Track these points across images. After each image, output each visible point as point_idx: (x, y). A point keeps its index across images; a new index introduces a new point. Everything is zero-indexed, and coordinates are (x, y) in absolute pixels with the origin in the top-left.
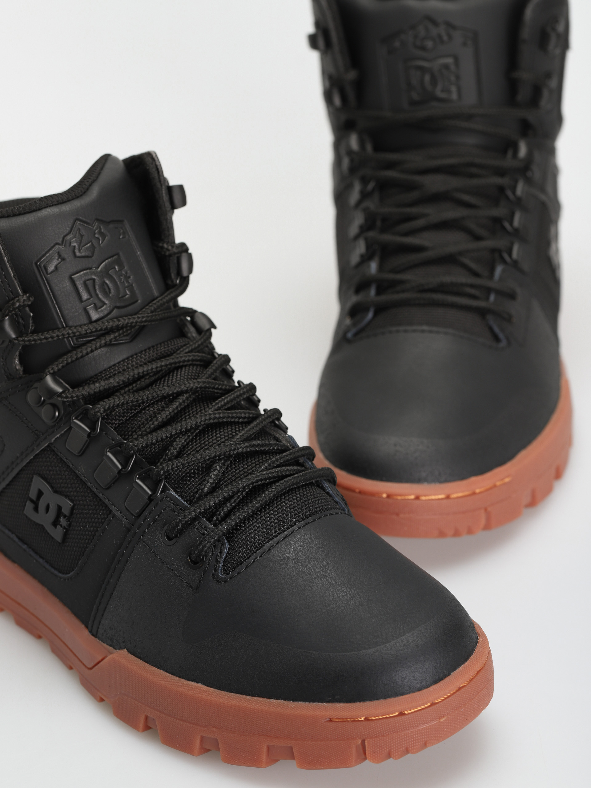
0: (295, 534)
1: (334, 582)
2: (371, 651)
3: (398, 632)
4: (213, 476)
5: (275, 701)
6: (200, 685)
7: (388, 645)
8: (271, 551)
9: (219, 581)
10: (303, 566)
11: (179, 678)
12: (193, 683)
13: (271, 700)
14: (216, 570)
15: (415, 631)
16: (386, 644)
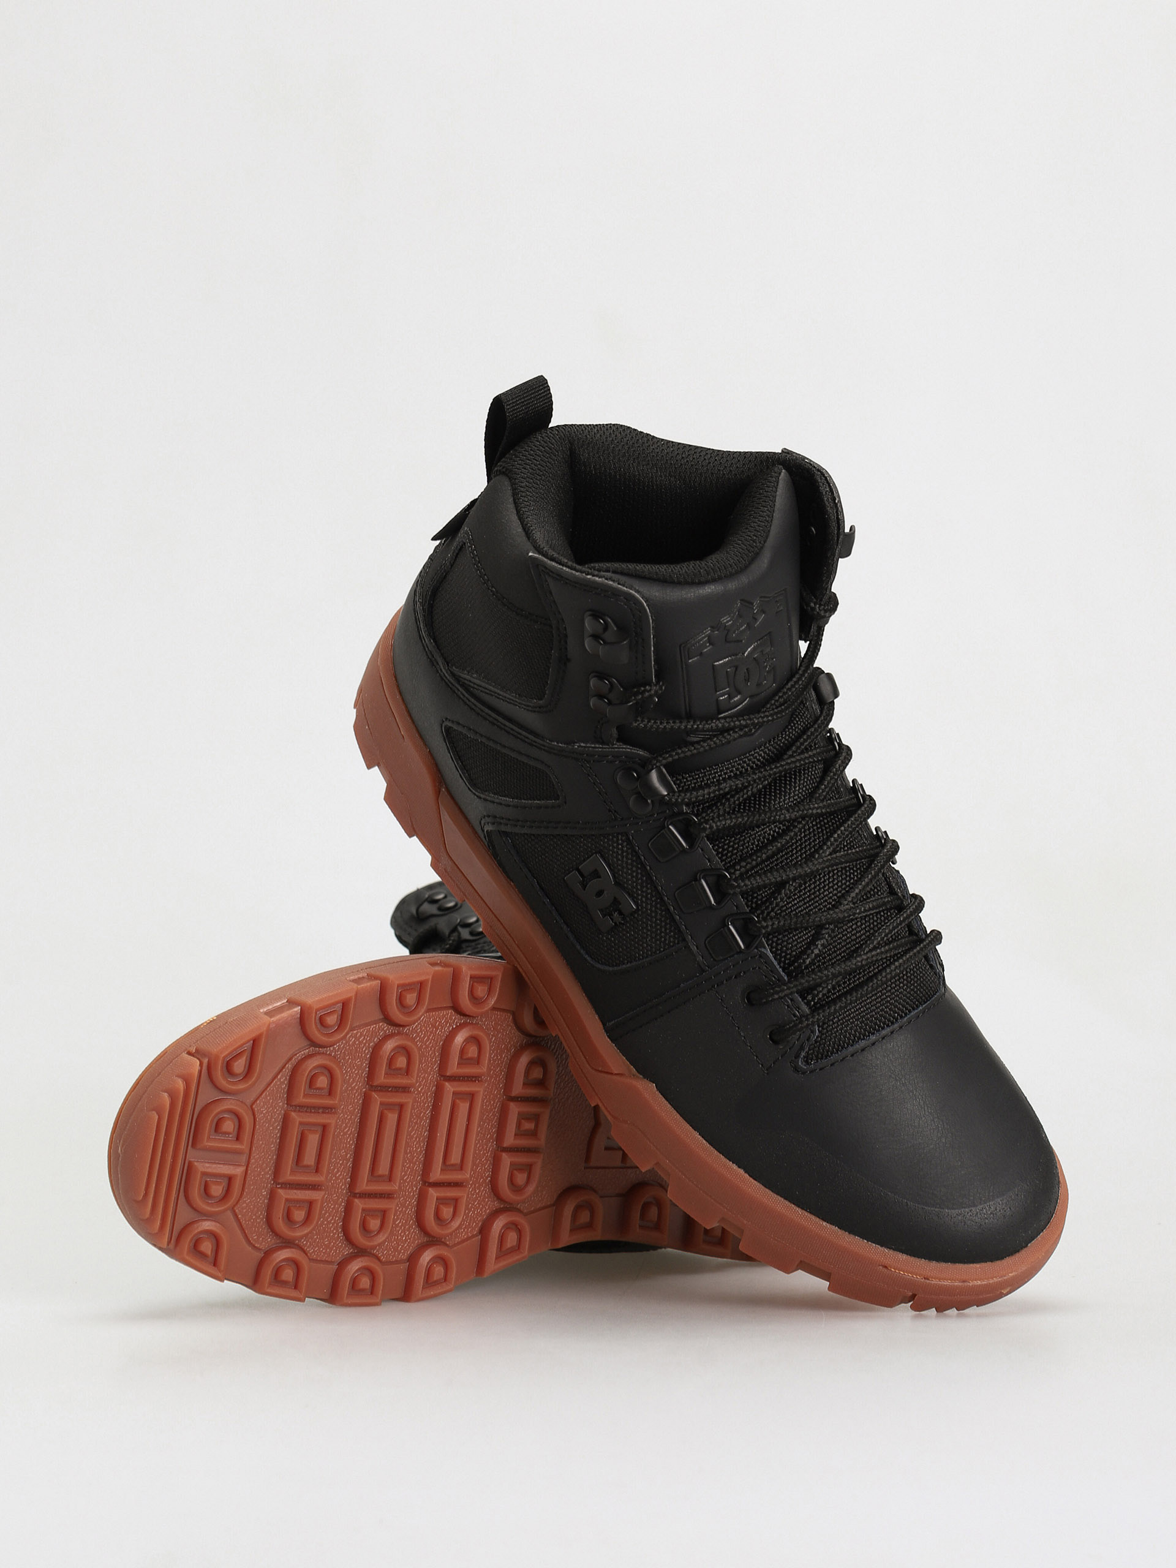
0: (895, 1035)
1: (926, 1108)
2: (954, 1212)
3: (987, 1194)
4: (819, 946)
5: (828, 1225)
6: (741, 1171)
7: (973, 1209)
8: (865, 1053)
9: (796, 1069)
10: (896, 1080)
11: (718, 1153)
12: (735, 1167)
13: (824, 1223)
14: (797, 1056)
15: (1005, 1197)
16: (972, 1208)
